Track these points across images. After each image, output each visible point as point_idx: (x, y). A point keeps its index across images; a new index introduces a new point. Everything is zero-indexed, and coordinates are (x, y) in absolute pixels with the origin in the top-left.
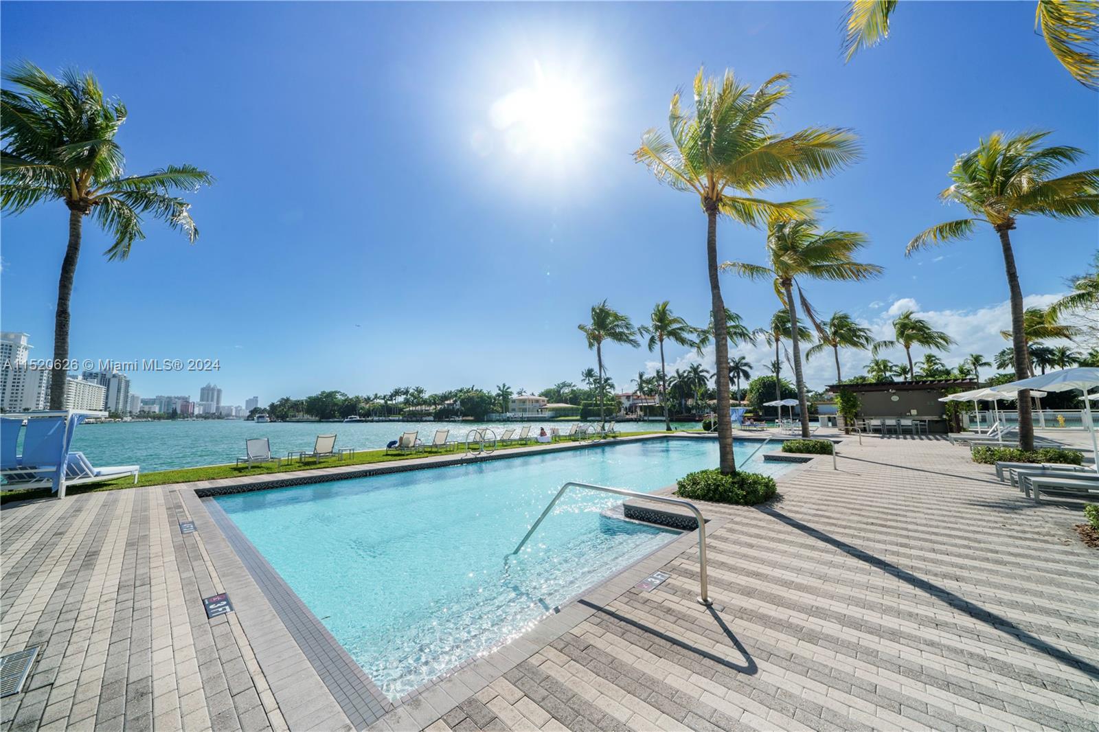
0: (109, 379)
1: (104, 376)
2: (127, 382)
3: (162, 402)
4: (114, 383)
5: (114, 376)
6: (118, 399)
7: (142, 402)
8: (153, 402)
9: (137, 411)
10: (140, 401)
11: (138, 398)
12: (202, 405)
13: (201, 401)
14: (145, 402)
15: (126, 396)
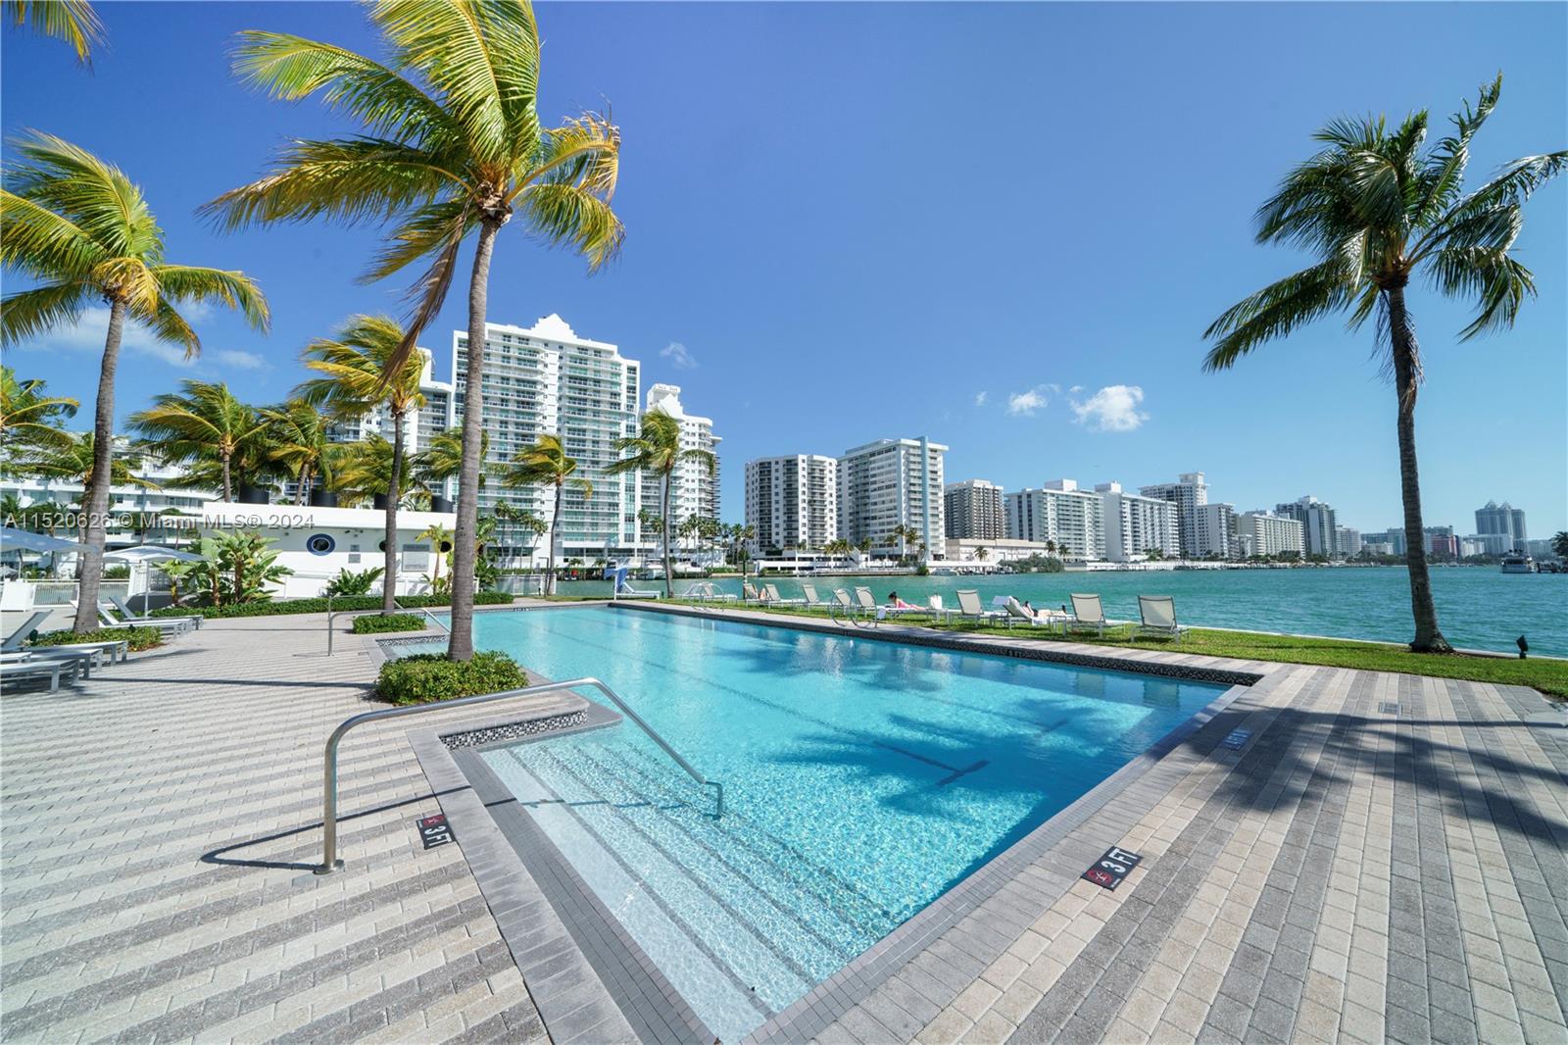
0: (1307, 512)
1: (1299, 507)
2: (1331, 514)
3: (1397, 538)
4: (1313, 515)
5: (1312, 506)
6: (1322, 536)
7: (1363, 539)
8: (1384, 538)
9: (1355, 553)
10: (1359, 538)
11: (1356, 533)
12: (1483, 540)
13: (1479, 533)
14: (1372, 539)
15: (1333, 533)
